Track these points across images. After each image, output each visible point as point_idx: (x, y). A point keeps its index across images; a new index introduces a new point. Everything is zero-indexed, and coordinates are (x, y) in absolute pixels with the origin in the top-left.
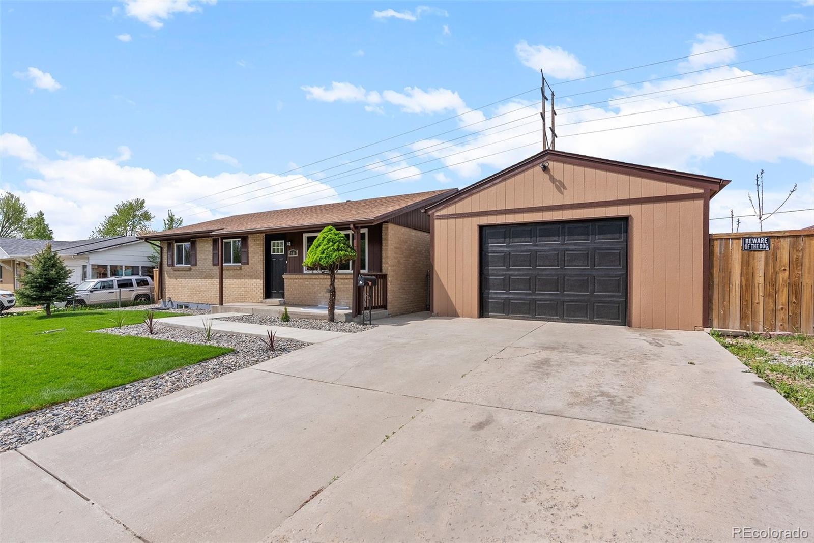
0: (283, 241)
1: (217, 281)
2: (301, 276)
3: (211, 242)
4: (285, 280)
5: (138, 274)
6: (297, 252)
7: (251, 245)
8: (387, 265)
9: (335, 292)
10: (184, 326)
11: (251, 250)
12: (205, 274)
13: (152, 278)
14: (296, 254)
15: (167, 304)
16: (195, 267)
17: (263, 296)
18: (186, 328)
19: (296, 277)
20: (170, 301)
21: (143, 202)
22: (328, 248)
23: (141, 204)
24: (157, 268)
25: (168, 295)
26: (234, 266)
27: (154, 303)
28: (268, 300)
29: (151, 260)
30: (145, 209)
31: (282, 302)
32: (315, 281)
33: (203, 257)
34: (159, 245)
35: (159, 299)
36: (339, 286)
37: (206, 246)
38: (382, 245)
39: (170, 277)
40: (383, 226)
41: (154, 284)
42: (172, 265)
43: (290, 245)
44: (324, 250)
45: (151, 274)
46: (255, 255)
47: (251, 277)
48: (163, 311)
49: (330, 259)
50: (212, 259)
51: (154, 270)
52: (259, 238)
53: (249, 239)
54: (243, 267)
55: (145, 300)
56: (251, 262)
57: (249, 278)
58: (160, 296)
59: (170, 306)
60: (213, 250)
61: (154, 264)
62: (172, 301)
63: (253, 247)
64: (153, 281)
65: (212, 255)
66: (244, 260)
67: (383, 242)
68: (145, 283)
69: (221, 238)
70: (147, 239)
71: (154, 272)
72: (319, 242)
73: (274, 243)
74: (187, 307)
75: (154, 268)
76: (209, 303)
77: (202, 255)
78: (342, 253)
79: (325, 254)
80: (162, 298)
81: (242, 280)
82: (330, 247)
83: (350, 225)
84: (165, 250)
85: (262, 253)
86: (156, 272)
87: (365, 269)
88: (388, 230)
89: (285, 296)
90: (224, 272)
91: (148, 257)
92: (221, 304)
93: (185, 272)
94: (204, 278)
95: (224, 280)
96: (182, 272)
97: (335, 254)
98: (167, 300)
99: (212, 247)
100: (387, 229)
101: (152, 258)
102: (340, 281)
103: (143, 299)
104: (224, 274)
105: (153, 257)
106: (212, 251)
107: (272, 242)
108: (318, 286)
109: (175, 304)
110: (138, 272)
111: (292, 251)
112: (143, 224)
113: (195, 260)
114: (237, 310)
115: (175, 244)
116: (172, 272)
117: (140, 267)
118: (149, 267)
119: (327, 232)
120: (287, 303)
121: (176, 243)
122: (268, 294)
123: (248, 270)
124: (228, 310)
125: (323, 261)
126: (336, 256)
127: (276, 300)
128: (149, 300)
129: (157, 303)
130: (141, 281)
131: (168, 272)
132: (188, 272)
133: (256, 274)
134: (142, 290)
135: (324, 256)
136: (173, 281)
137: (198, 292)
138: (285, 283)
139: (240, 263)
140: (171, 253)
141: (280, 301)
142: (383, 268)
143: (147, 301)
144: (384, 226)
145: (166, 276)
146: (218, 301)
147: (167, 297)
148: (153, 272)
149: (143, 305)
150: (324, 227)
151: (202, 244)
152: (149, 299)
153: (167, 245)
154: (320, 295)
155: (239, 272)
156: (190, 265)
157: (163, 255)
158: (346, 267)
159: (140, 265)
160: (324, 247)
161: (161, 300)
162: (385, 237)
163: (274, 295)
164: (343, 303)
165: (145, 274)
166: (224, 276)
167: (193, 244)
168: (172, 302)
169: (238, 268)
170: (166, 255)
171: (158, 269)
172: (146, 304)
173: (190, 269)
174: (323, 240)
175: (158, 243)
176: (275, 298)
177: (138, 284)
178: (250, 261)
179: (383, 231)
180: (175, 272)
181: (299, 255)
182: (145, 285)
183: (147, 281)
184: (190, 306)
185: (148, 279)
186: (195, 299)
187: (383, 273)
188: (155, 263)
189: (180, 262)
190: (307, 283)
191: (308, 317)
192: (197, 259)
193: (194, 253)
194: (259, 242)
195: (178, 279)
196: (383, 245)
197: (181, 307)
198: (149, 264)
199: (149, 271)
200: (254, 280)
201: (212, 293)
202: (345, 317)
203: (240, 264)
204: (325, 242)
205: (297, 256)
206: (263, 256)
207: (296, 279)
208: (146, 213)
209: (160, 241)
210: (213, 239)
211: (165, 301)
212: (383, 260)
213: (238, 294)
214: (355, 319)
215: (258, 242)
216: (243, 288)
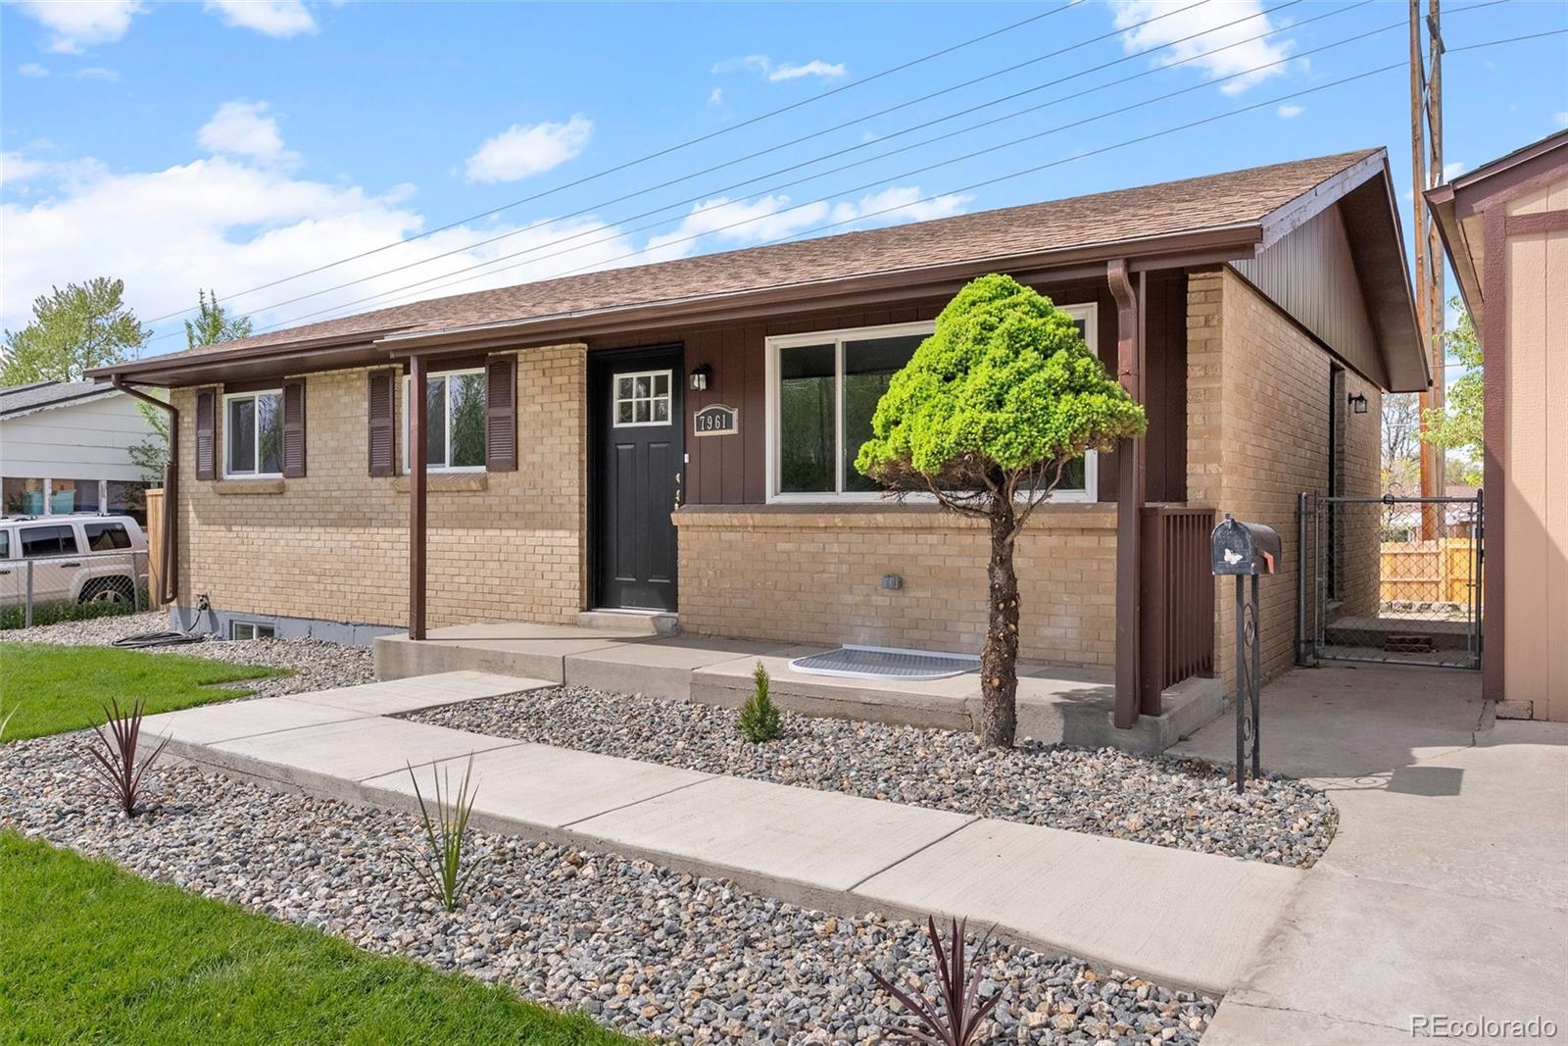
0: (669, 373)
1: (404, 535)
2: (758, 518)
3: (362, 387)
4: (681, 535)
5: (95, 508)
6: (735, 413)
7: (530, 391)
8: (1213, 467)
9: (1014, 596)
10: (287, 772)
11: (527, 411)
12: (338, 508)
13: (141, 519)
14: (729, 426)
15: (193, 622)
16: (301, 480)
17: (581, 599)
18: (299, 781)
19: (736, 519)
20: (204, 607)
21: (118, 288)
22: (1021, 376)
23: (112, 293)
24: (160, 485)
25: (196, 586)
26: (456, 475)
27: (146, 607)
28: (600, 614)
29: (143, 458)
30: (124, 309)
31: (668, 624)
32: (823, 536)
33: (332, 444)
34: (167, 400)
35: (165, 601)
36: (948, 562)
37: (346, 399)
38: (1184, 376)
39: (206, 520)
40: (1192, 286)
41: (149, 539)
42: (215, 475)
43: (703, 386)
44: (1005, 387)
45: (138, 507)
46: (545, 432)
47: (530, 521)
48: (182, 649)
49: (1043, 432)
50: (366, 448)
51: (149, 492)
52: (566, 362)
53: (521, 367)
54: (495, 478)
55: (116, 599)
56: (530, 458)
57: (517, 523)
58: (169, 589)
59: (203, 626)
60: (372, 416)
61: (148, 473)
62: (214, 607)
63: (538, 399)
64: (145, 531)
65: (366, 434)
66: (496, 455)
67: (1191, 359)
68: (116, 538)
69: (420, 358)
70: (126, 380)
71: (149, 500)
72: (960, 348)
73: (625, 383)
74: (266, 632)
75: (147, 485)
76: (356, 619)
77: (326, 436)
78: (1098, 401)
79: (1010, 407)
80: (175, 594)
81: (489, 533)
82: (1029, 373)
83: (1104, 264)
84: (188, 420)
85: (575, 422)
86: (155, 502)
87: (1082, 485)
88: (1219, 301)
89: (681, 600)
90: (429, 500)
91: (131, 450)
92: (420, 633)
93: (260, 501)
94: (336, 524)
95: (429, 532)
96: (249, 501)
97: (1063, 407)
98: (194, 605)
99: (366, 405)
100: (1214, 297)
101: (144, 451)
102: (952, 537)
103: (111, 594)
104: (429, 508)
105: (148, 451)
106: (366, 419)
107: (617, 378)
108: (841, 562)
109: (222, 620)
110: (97, 499)
111: (713, 413)
112: (117, 353)
113: (299, 453)
114: (492, 663)
115: (226, 398)
116: (215, 500)
117: (103, 484)
118: (132, 483)
119: (991, 300)
120: (690, 628)
121: (226, 392)
122: (599, 592)
123: (515, 491)
124: (448, 660)
125: (1008, 445)
126: (1070, 419)
127: (642, 618)
128: (132, 599)
129: (157, 609)
130: (104, 532)
131: (197, 501)
132: (272, 501)
133: (550, 508)
134: (108, 563)
135: (1003, 417)
136: (218, 534)
137: (311, 578)
138: (681, 545)
139: (482, 463)
140: (208, 432)
141: (654, 618)
142: (1190, 482)
143: (124, 600)
144: (1195, 284)
145: (192, 514)
146: (407, 615)
147: (194, 592)
148: (144, 499)
149: (111, 615)
150: (962, 282)
151: (329, 395)
152: (130, 594)
153: (195, 400)
154: (848, 599)
155: (477, 500)
156: (280, 475)
157: (182, 438)
158: (1072, 477)
159: (103, 476)
160: (1004, 374)
161: (174, 604)
162: (1206, 333)
163: (624, 592)
164: (965, 638)
165: (119, 506)
166: (429, 516)
167: (295, 393)
168: (212, 614)
169: (474, 486)
170: (194, 438)
171: (161, 491)
172: (121, 613)
173: (281, 490)
174: (980, 340)
175: (164, 395)
176: (630, 604)
177: (95, 542)
178: (526, 457)
179: (1190, 310)
180: (226, 501)
181: (742, 428)
182: (117, 546)
183: (124, 531)
184: (281, 628)
185: (129, 523)
186: (300, 603)
187: (1190, 505)
188: (154, 468)
189: (241, 462)
190: (787, 546)
191: (849, 710)
192: (309, 452)
193: (298, 427)
194: (565, 379)
195: (234, 528)
196: (1193, 372)
197: (245, 632)
198: (134, 475)
199: (130, 498)
200: (542, 533)
201: (369, 582)
202: (1060, 724)
203: (482, 469)
204: (997, 348)
205: (734, 431)
206: (581, 435)
207: (732, 528)
208: (126, 320)
209: (171, 386)
210: (371, 373)
211: (189, 609)
212: (1192, 445)
213: (471, 588)
214: (1125, 736)
215: (558, 380)
216: (492, 565)
